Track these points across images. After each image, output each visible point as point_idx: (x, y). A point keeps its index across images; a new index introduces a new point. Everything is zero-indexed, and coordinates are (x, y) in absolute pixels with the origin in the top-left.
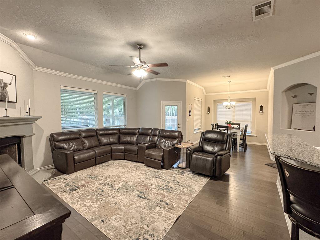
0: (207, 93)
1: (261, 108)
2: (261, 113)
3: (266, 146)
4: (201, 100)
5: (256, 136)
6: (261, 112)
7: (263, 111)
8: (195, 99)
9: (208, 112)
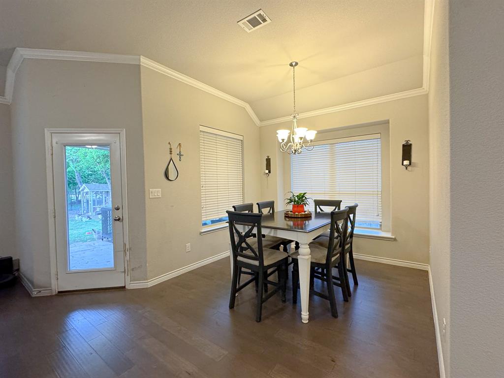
0: (261, 120)
1: (407, 151)
2: (406, 167)
3: (427, 272)
4: (241, 138)
5: (395, 240)
6: (406, 162)
7: (413, 160)
8: (202, 128)
9: (267, 171)
